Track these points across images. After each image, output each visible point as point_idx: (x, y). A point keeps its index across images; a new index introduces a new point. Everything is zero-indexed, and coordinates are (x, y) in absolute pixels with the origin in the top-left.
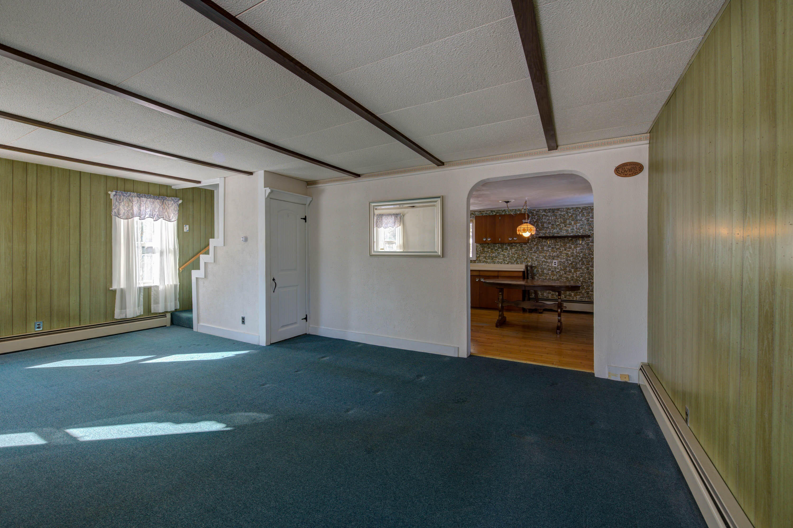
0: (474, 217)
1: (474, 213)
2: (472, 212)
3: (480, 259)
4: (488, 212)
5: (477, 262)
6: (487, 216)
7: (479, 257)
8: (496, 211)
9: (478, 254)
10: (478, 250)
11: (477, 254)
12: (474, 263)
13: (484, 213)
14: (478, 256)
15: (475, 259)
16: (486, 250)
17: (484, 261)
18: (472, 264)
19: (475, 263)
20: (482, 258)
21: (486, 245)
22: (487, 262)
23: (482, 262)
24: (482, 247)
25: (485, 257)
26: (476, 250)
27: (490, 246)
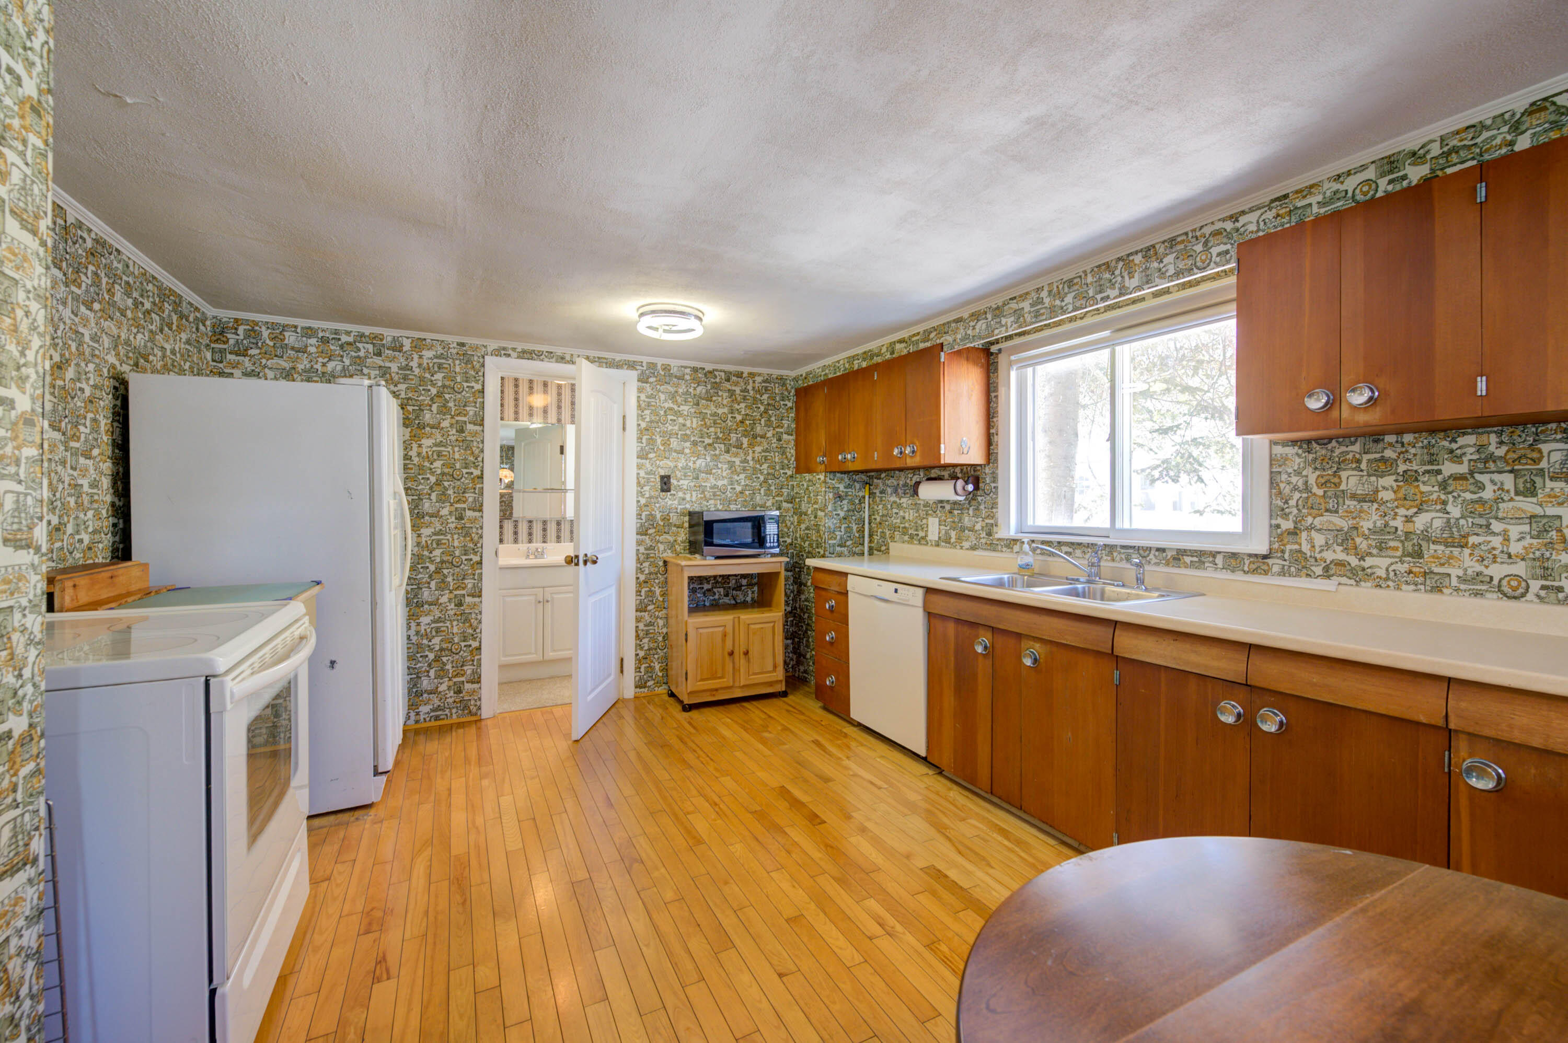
0: (1233, 253)
1: (1229, 226)
2: (1219, 225)
3: (1305, 548)
4: (1350, 184)
5: (1276, 569)
6: (1337, 214)
7: (1294, 533)
8: (1435, 150)
9: (1286, 516)
10: (1287, 490)
11: (1277, 511)
12: (1254, 571)
13: (1313, 200)
14: (1287, 525)
15: (1263, 549)
16: (1350, 481)
17: (1340, 564)
18: (1239, 576)
19: (1266, 573)
20: (1319, 539)
21: (1357, 447)
22: (1359, 575)
23: (1318, 570)
24: (1318, 464)
25: (1346, 539)
26: (1273, 483)
27: (1389, 453)
